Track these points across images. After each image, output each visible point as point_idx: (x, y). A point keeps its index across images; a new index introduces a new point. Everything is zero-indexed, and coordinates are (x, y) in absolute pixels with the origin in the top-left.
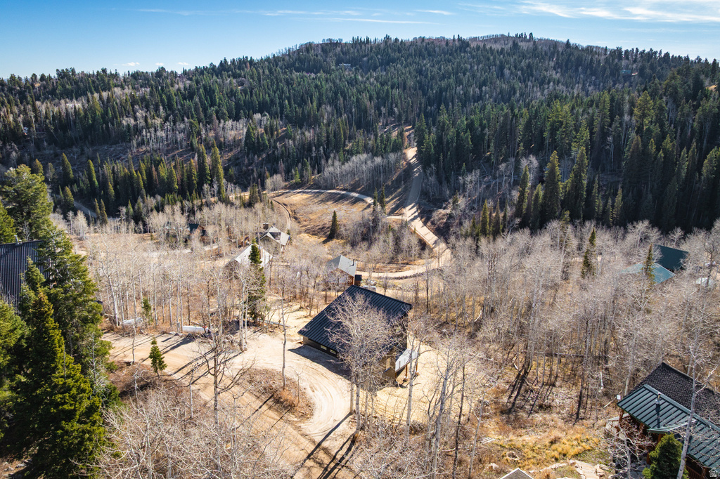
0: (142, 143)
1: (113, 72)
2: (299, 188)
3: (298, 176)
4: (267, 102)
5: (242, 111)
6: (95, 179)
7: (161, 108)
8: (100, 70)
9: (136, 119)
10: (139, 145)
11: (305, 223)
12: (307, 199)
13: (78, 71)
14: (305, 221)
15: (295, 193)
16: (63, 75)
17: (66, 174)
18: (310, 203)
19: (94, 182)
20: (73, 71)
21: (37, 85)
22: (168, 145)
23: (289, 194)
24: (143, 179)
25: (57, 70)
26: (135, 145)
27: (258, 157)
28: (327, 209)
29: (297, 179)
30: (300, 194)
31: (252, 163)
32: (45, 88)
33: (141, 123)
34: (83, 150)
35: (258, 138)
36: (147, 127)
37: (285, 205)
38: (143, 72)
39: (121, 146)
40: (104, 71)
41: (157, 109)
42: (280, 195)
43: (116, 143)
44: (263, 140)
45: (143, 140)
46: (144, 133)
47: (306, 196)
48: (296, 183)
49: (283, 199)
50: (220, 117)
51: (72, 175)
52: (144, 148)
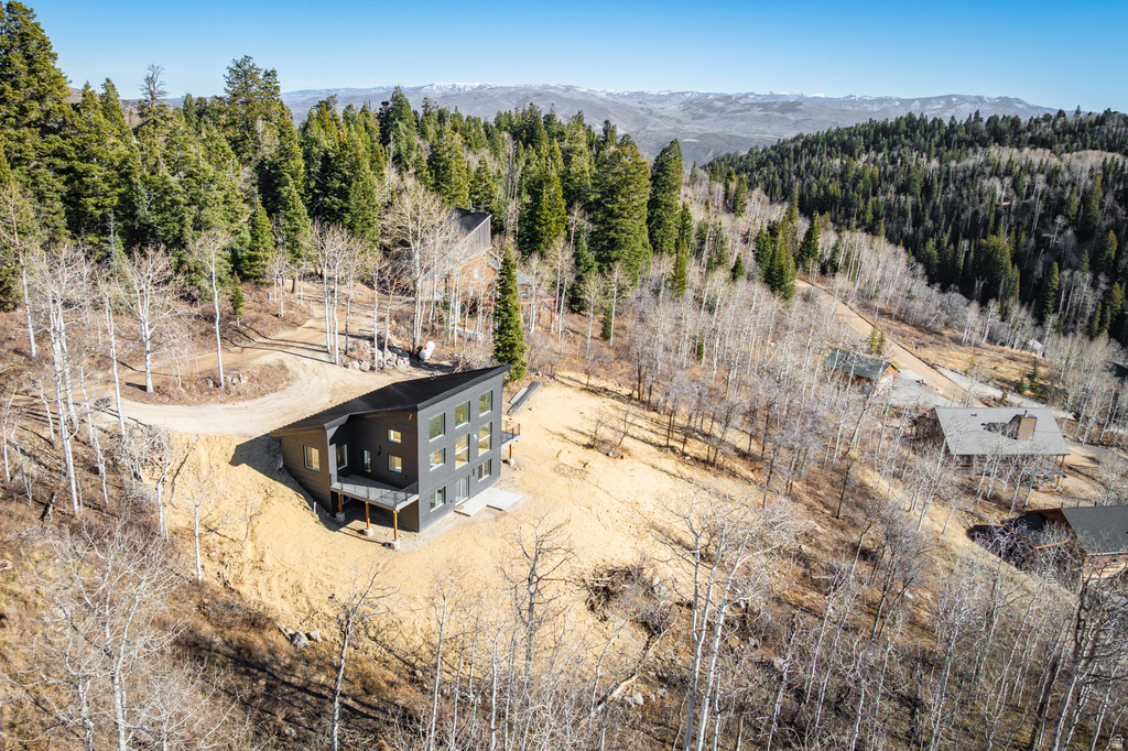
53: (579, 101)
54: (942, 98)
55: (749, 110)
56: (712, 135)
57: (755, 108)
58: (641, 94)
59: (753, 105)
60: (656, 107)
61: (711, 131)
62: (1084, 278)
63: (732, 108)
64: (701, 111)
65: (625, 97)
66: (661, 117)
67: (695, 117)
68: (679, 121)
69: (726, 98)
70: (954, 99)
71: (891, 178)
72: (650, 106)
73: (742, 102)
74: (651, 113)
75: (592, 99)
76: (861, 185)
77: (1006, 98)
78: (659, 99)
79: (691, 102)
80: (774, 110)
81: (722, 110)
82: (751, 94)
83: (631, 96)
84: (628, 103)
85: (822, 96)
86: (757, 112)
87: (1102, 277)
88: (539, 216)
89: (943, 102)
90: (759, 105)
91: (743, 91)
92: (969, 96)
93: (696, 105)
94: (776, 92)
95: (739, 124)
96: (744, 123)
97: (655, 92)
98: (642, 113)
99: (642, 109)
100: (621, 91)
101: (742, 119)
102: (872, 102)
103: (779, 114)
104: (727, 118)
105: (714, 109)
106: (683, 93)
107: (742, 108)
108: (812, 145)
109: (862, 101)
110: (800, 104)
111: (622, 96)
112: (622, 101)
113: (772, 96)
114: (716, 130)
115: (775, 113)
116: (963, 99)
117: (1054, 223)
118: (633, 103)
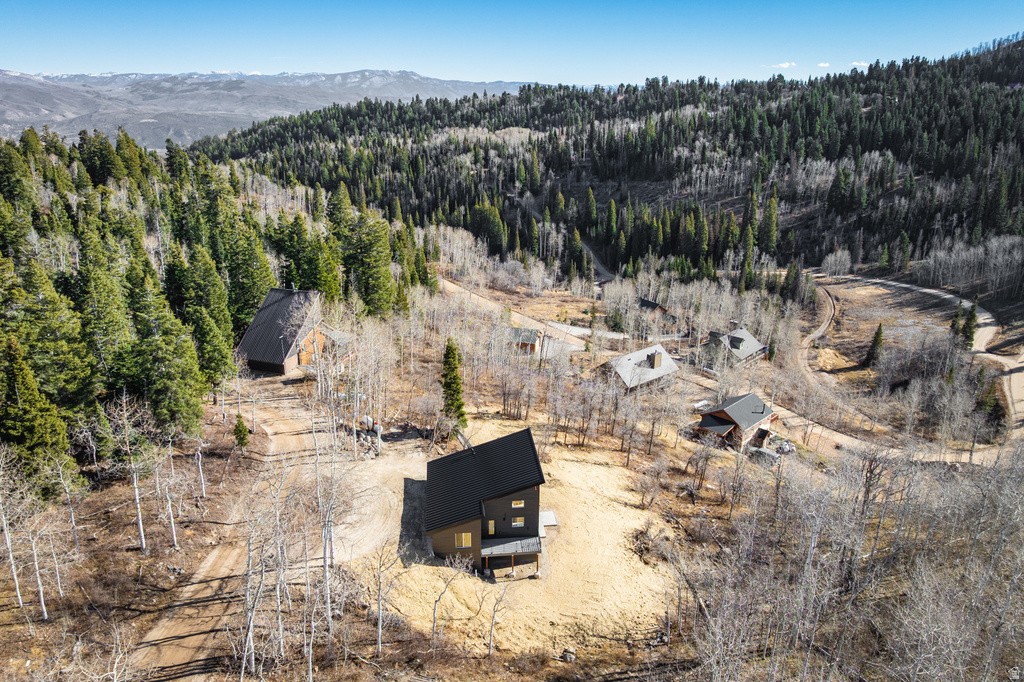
0: (690, 183)
1: (712, 81)
2: (880, 277)
3: (885, 257)
4: (900, 134)
5: (850, 146)
6: (614, 224)
7: (731, 135)
8: (696, 79)
9: (692, 150)
10: (683, 185)
11: (845, 333)
12: (879, 296)
13: (672, 80)
14: (848, 330)
15: (866, 284)
16: (652, 84)
17: (589, 213)
18: (878, 303)
19: (612, 227)
20: (665, 80)
21: (619, 98)
22: (719, 189)
23: (856, 284)
24: (664, 232)
25: (647, 79)
26: (678, 185)
27: (843, 219)
28: (896, 318)
29: (883, 262)
30: (874, 287)
31: (830, 228)
32: (626, 102)
33: (697, 155)
34: (620, 185)
35: (853, 190)
36: (703, 159)
37: (837, 299)
38: (751, 82)
39: (664, 184)
40: (701, 79)
41: (725, 138)
42: (840, 283)
43: (660, 180)
44: (860, 194)
45: (691, 178)
46: (694, 170)
47: (882, 291)
48: (880, 269)
49: (841, 291)
50: (811, 153)
51: (594, 215)
52: (689, 189)
53: (14, 85)
54: (357, 72)
55: (197, 89)
56: (168, 114)
57: (202, 87)
58: (83, 77)
59: (200, 84)
60: (103, 89)
61: (165, 110)
62: (549, 226)
63: (180, 88)
64: (151, 92)
65: (65, 80)
66: (110, 99)
67: (146, 98)
68: (130, 102)
69: (173, 79)
70: (367, 74)
71: (382, 158)
72: (97, 88)
73: (189, 81)
74: (98, 95)
75: (29, 83)
76: (364, 167)
77: (404, 72)
78: (102, 81)
79: (138, 84)
80: (220, 88)
81: (171, 90)
82: (195, 74)
83: (72, 78)
84: (70, 86)
85: (259, 74)
86: (204, 91)
87: (561, 225)
88: (319, 279)
89: (358, 76)
90: (206, 84)
91: (187, 71)
92: (378, 71)
93: (144, 86)
94: (217, 72)
95: (191, 102)
96: (195, 102)
97: (96, 74)
98: (89, 95)
99: (88, 92)
100: (60, 74)
101: (192, 98)
102: (303, 78)
103: (226, 92)
104: (177, 98)
105: (164, 90)
106: (127, 75)
107: (190, 88)
108: (293, 128)
109: (294, 78)
110: (243, 82)
111: (61, 79)
112: (63, 84)
113: (214, 75)
114: (171, 110)
115: (222, 91)
116: (373, 73)
117: (514, 187)
118: (76, 86)
